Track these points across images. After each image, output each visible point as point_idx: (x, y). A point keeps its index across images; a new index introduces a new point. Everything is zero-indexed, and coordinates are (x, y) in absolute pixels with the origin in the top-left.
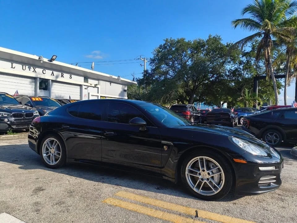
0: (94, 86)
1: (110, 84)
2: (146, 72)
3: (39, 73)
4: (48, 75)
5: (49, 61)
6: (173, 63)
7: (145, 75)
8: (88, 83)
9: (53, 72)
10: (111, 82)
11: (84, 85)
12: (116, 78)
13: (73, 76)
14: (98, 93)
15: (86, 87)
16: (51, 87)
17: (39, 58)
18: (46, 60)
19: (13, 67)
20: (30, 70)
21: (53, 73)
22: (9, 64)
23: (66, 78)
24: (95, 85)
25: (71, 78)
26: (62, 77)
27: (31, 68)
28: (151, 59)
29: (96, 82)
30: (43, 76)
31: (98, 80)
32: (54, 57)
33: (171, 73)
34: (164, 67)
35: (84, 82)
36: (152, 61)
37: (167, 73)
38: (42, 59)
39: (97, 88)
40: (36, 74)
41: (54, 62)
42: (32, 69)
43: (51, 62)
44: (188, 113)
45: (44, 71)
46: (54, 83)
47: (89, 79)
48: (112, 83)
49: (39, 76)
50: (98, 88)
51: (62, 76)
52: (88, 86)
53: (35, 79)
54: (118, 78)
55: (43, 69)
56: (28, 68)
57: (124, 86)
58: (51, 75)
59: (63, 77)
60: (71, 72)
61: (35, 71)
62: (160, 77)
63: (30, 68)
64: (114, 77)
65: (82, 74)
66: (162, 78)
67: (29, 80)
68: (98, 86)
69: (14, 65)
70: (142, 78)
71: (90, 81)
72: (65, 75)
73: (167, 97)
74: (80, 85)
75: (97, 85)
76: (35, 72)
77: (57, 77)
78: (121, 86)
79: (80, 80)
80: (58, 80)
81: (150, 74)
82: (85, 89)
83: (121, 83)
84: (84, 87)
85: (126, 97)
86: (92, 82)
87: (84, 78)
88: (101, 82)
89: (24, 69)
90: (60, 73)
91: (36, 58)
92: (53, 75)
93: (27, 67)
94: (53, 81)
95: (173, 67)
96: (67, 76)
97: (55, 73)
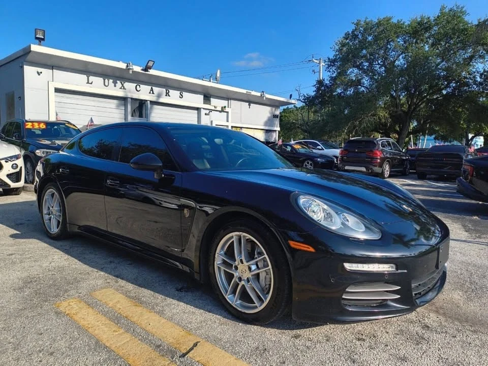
0: (220, 110)
1: (249, 105)
2: (320, 83)
3: (130, 90)
4: (144, 93)
5: (143, 70)
6: (371, 64)
7: (318, 89)
8: (210, 104)
9: (153, 87)
10: (250, 102)
11: (204, 109)
12: (259, 94)
13: (185, 94)
14: (228, 121)
15: (207, 112)
16: (150, 113)
17: (127, 66)
18: (137, 69)
19: (90, 82)
20: (115, 86)
21: (152, 90)
22: (84, 77)
23: (174, 97)
24: (222, 108)
25: (181, 96)
26: (166, 95)
27: (117, 83)
28: (329, 59)
29: (224, 103)
30: (136, 96)
31: (228, 99)
32: (150, 64)
33: (366, 81)
34: (353, 73)
35: (204, 103)
36: (331, 63)
37: (359, 82)
38: (131, 68)
39: (226, 114)
40: (125, 92)
41: (152, 72)
42: (119, 84)
43: (146, 73)
44: (376, 154)
45: (138, 86)
46: (156, 107)
47: (212, 99)
48: (252, 104)
49: (129, 95)
50: (227, 112)
51: (167, 94)
52: (211, 110)
53: (124, 99)
54: (261, 95)
55: (136, 84)
56: (113, 82)
57: (274, 109)
58: (150, 93)
59: (169, 96)
60: (182, 88)
61: (123, 88)
62: (346, 90)
63: (115, 83)
64: (253, 93)
65: (199, 90)
66: (351, 91)
67: (115, 101)
68: (227, 109)
69: (92, 78)
70: (313, 94)
71: (214, 101)
72: (172, 92)
73: (355, 127)
74: (198, 109)
75: (225, 107)
76: (124, 89)
77: (159, 96)
78: (268, 109)
79: (197, 100)
80: (162, 100)
81: (327, 87)
82: (206, 114)
83: (268, 103)
84: (203, 112)
85: (277, 127)
86: (216, 103)
87: (203, 96)
88: (232, 101)
89: (106, 84)
90: (164, 90)
91: (122, 65)
92: (153, 93)
93: (111, 81)
94: (153, 103)
95: (370, 72)
96: (174, 94)
97: (156, 90)
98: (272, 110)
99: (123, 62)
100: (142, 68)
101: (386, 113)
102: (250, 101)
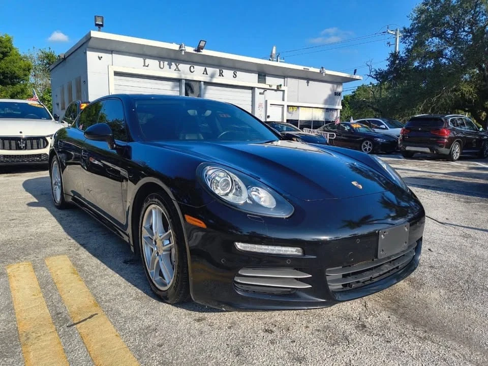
0: (276, 89)
1: (308, 83)
2: (395, 56)
3: (185, 71)
4: (198, 74)
5: (195, 51)
6: (456, 33)
7: (393, 63)
8: (265, 83)
9: (207, 68)
10: (308, 80)
11: (258, 88)
12: (318, 70)
13: (238, 73)
14: (283, 100)
15: (262, 91)
16: (204, 93)
17: (180, 47)
18: (190, 50)
19: (146, 65)
20: (170, 68)
21: (205, 70)
22: (140, 60)
23: (228, 77)
24: (278, 86)
25: (235, 76)
26: (220, 76)
27: (172, 65)
28: (405, 29)
29: (280, 81)
30: (190, 77)
31: (284, 77)
32: (202, 44)
33: (448, 51)
34: (434, 43)
35: (258, 82)
36: (407, 33)
37: (440, 54)
38: (183, 49)
39: (282, 92)
40: (179, 73)
41: (205, 52)
42: (174, 66)
43: (199, 53)
45: (192, 67)
46: (209, 87)
47: (267, 77)
48: (310, 82)
49: (183, 77)
50: (284, 91)
51: (221, 74)
52: (265, 89)
53: (179, 80)
54: (321, 71)
55: (190, 66)
56: (168, 64)
57: (335, 86)
58: (204, 74)
59: (223, 76)
60: (236, 67)
61: (177, 69)
62: (424, 63)
63: (170, 65)
64: (312, 69)
65: (255, 69)
66: (430, 64)
67: (170, 83)
68: (283, 88)
69: (148, 61)
70: (386, 68)
71: (269, 80)
72: (225, 72)
74: (252, 88)
75: (281, 85)
76: (179, 70)
77: (212, 76)
78: (329, 86)
79: (251, 79)
80: (215, 80)
81: (403, 61)
82: (260, 93)
83: (329, 79)
84: (257, 91)
85: (338, 105)
86: (272, 81)
87: (257, 75)
88: (289, 80)
89: (162, 66)
90: (218, 70)
91: (176, 47)
92: (207, 74)
93: (166, 63)
94: (206, 83)
95: (455, 41)
96: (228, 73)
97: (210, 70)
98: (333, 87)
99: (177, 44)
100: (194, 49)
101: (472, 87)
102: (308, 78)
